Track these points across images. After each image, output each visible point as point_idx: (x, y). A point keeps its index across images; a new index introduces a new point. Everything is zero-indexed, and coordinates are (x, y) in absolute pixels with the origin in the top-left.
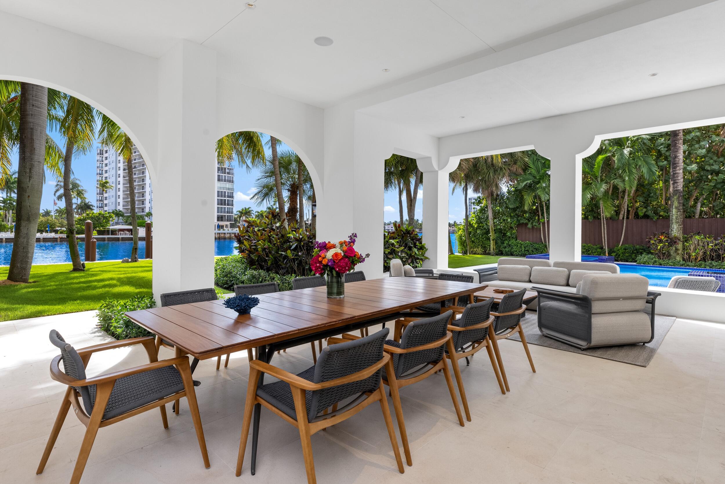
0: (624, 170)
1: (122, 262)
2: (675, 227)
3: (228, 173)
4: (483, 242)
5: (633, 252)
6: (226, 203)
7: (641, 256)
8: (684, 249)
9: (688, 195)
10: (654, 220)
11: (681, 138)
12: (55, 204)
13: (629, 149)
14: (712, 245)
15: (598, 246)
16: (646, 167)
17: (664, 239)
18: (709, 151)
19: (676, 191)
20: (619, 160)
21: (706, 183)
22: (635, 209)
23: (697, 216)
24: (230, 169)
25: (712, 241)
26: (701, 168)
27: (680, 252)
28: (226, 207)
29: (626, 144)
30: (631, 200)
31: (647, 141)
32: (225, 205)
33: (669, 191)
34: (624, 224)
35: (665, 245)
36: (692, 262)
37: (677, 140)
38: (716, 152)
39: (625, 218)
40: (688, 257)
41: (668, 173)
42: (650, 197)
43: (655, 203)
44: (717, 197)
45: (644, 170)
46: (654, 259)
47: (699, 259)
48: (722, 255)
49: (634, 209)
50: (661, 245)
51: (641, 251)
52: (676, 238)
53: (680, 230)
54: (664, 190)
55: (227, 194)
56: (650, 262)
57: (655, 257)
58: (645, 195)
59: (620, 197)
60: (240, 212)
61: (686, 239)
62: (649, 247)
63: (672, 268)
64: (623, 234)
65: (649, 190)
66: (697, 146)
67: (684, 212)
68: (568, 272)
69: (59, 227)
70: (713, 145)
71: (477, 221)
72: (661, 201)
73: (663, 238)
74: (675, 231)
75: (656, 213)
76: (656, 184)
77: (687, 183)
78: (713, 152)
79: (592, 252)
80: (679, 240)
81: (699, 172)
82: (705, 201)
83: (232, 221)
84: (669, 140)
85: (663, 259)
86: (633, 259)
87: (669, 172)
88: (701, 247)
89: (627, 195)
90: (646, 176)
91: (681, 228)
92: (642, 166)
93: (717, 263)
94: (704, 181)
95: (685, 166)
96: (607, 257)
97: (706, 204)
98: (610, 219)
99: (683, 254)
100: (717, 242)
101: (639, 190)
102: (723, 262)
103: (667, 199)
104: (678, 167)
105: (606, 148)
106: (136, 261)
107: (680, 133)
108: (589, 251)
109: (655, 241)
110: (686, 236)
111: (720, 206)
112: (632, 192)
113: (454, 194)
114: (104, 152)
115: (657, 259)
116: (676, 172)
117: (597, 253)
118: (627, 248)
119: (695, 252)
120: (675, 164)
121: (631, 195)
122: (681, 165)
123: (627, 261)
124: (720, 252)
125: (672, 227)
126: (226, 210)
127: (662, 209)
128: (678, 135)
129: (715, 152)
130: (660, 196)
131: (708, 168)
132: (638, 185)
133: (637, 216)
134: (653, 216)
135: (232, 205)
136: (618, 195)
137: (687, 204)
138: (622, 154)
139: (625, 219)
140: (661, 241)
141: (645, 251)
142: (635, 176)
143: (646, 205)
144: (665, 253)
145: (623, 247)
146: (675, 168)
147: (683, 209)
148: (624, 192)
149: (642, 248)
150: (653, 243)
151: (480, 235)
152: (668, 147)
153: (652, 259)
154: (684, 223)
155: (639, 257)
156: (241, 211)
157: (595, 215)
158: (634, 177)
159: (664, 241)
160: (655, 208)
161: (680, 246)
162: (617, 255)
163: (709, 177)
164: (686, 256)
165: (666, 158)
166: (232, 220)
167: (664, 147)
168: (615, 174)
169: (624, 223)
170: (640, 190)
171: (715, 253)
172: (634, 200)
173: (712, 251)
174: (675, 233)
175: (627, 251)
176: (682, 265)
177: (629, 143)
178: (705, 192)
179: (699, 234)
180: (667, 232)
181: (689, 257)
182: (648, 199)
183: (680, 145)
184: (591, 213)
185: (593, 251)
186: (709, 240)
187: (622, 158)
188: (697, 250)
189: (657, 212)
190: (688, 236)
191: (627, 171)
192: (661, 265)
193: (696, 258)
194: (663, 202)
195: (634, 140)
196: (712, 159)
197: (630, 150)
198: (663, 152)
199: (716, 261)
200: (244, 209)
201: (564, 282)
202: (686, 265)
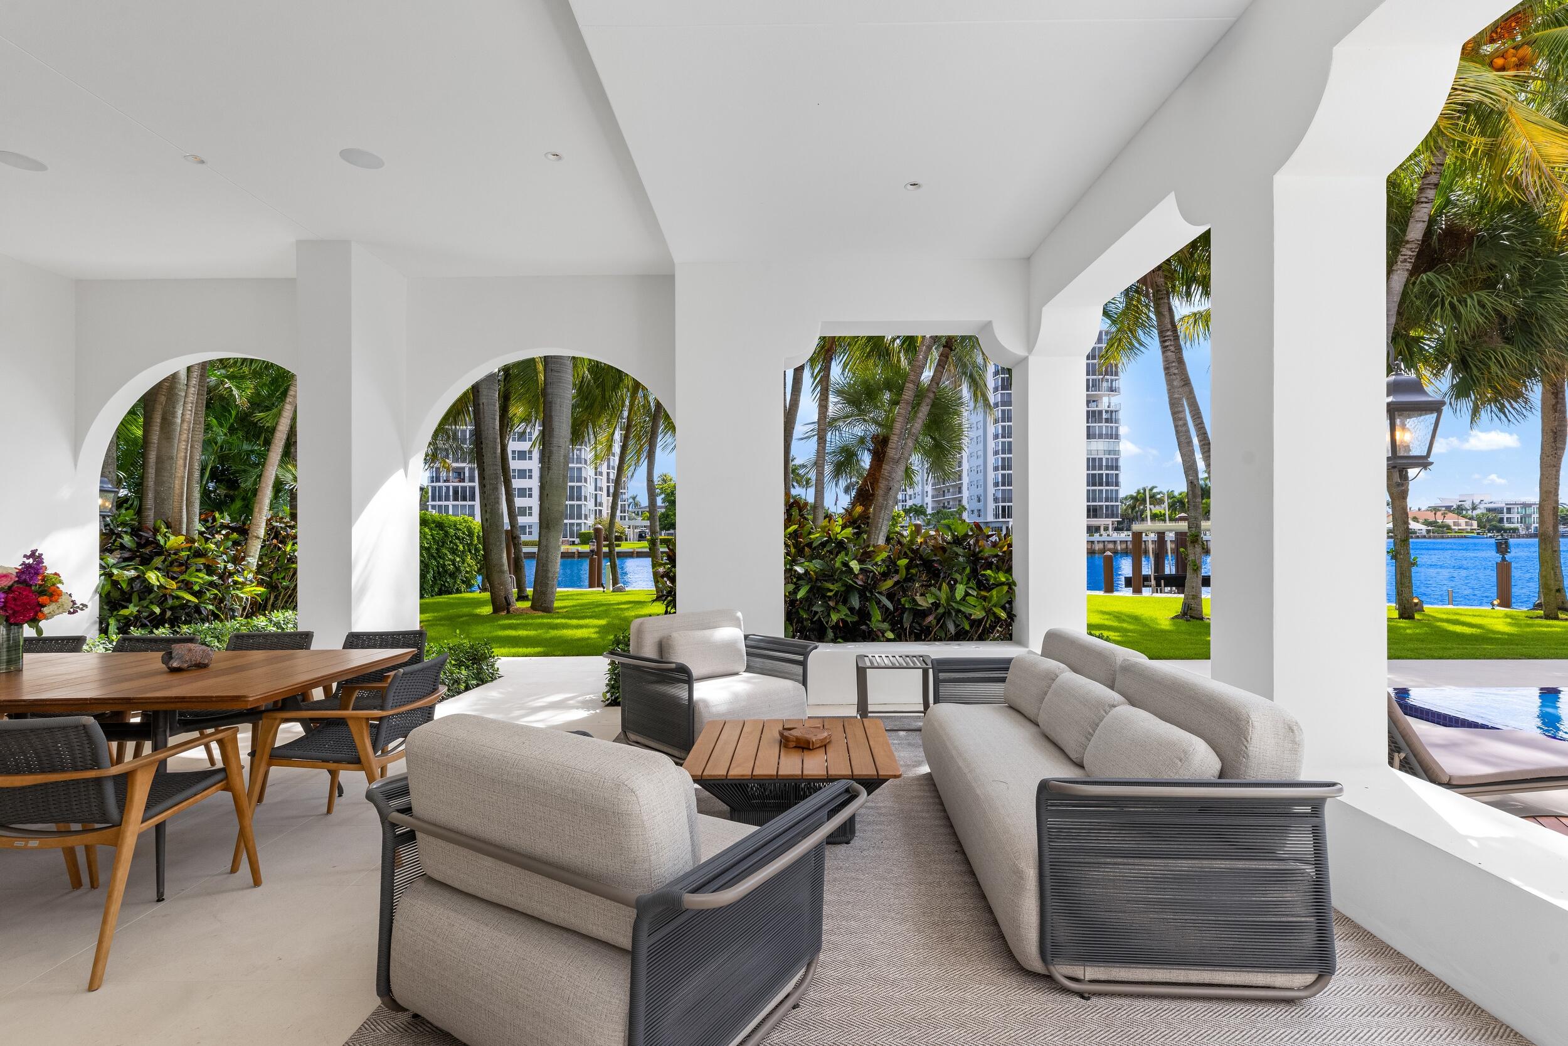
3: (1107, 421)
6: (1104, 480)
24: (1112, 412)
28: (1104, 488)
32: (1101, 485)
55: (1104, 464)
60: (1132, 497)
83: (1117, 517)
126: (1104, 496)
135: (1117, 484)
156: (1135, 494)
166: (1117, 514)
200: (1142, 491)
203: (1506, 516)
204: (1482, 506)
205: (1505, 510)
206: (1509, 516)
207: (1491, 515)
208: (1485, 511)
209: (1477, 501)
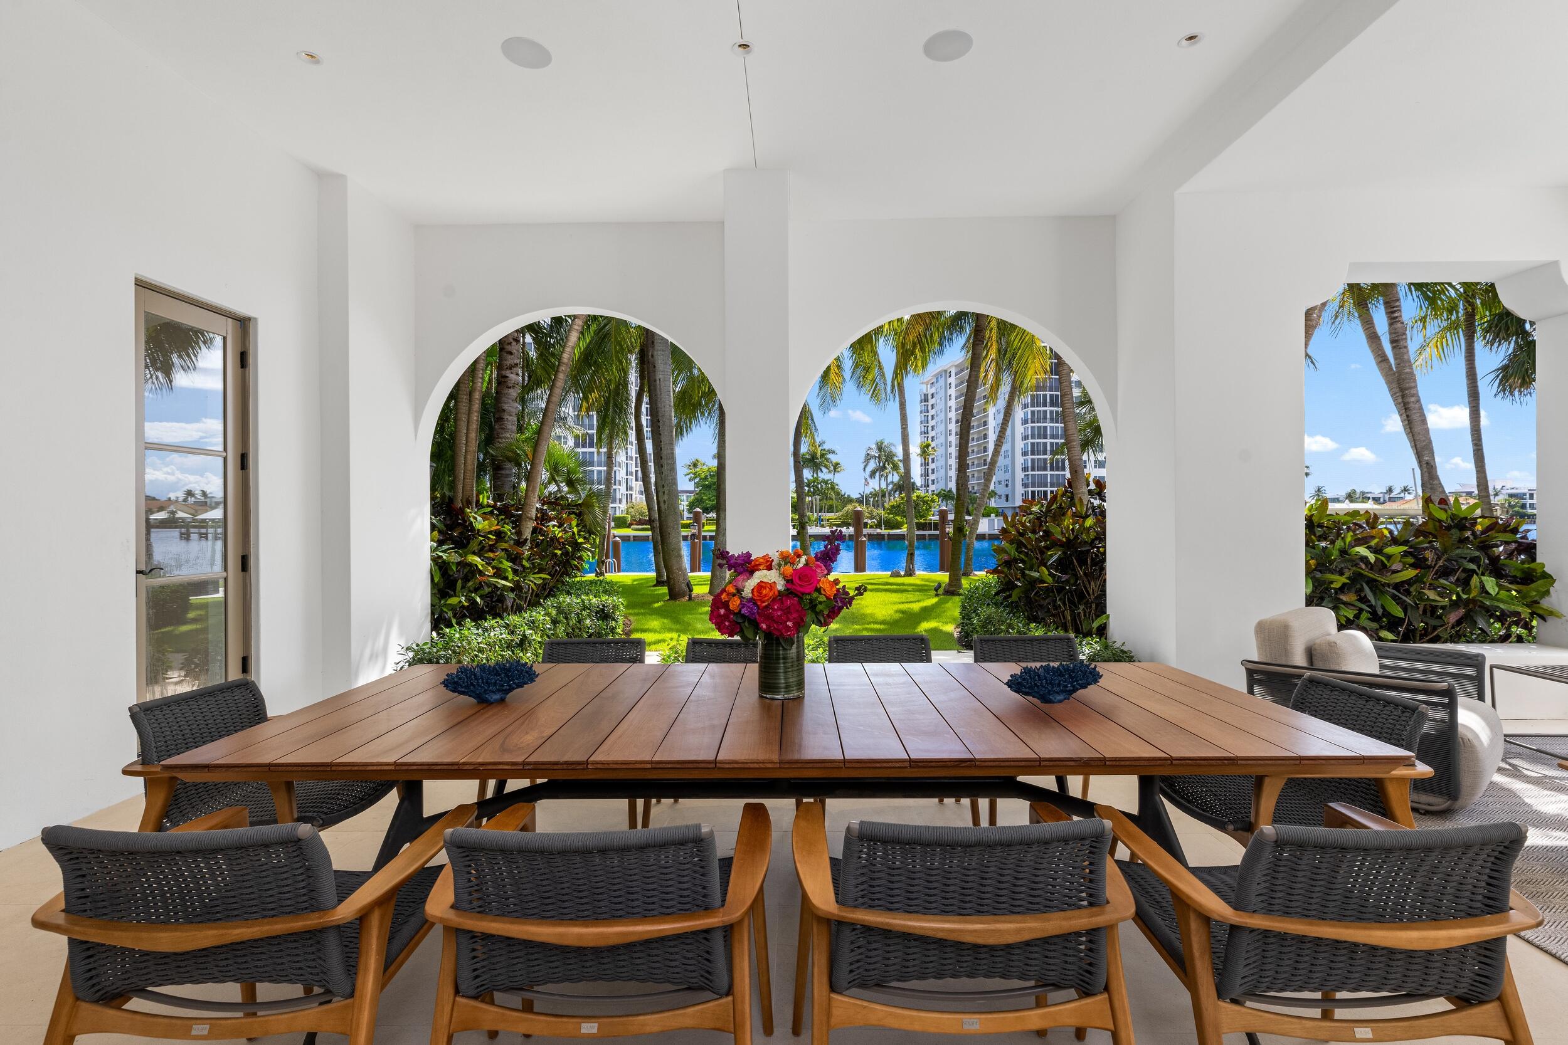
1: (891, 576)
12: (867, 483)
69: (867, 518)
106: (911, 575)
114: (930, 397)
203: (1529, 502)
204: (1504, 492)
205: (1528, 496)
206: (1531, 501)
207: (1513, 501)
208: (1507, 497)
209: (1498, 487)
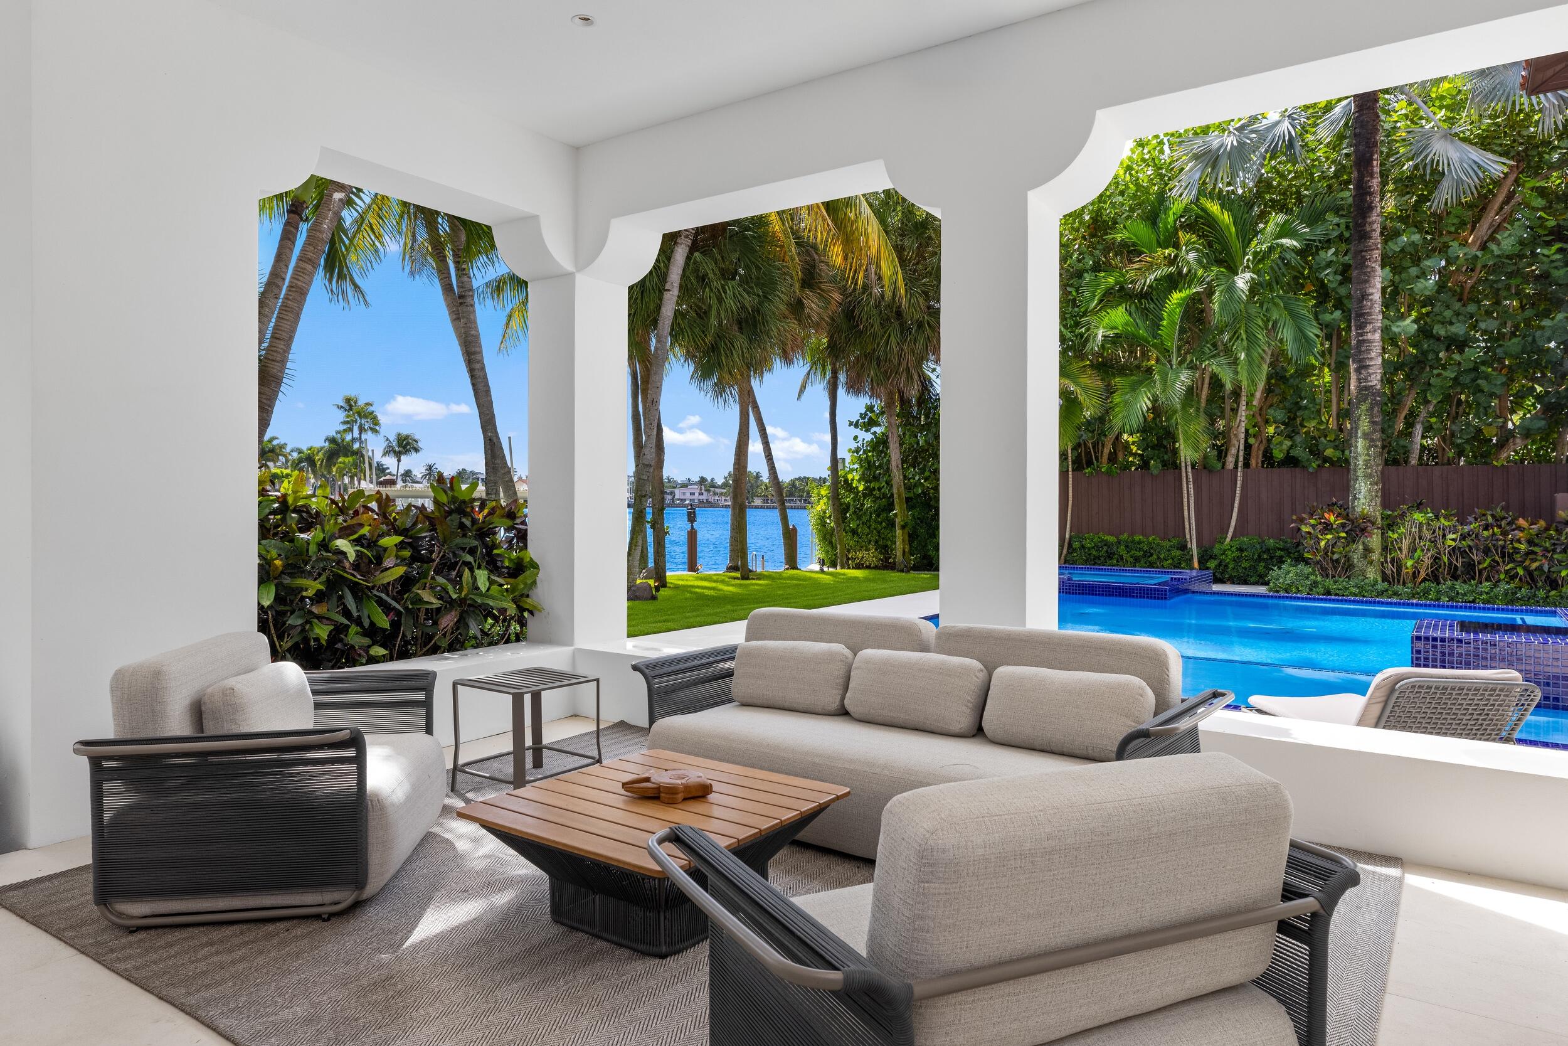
0: (1235, 333)
2: (1364, 490)
4: (879, 532)
5: (1259, 556)
7: (1280, 568)
8: (1385, 549)
9: (1392, 403)
10: (1311, 470)
11: (1376, 244)
13: (1248, 275)
14: (1454, 536)
15: (1175, 541)
16: (1290, 323)
17: (1335, 521)
18: (1441, 286)
19: (1365, 391)
20: (1223, 305)
21: (1435, 372)
22: (1264, 442)
23: (1414, 461)
25: (1455, 526)
26: (1425, 332)
27: (1375, 556)
29: (1242, 263)
30: (1253, 416)
31: (1294, 255)
33: (1346, 392)
34: (1239, 482)
35: (1339, 538)
36: (1404, 584)
37: (1366, 251)
38: (1458, 290)
39: (1240, 464)
40: (1395, 570)
41: (1343, 343)
42: (1300, 408)
43: (1313, 423)
44: (1461, 410)
45: (1287, 334)
46: (1312, 577)
47: (1423, 575)
48: (1479, 563)
49: (1261, 442)
50: (1329, 536)
51: (1278, 553)
52: (1366, 518)
53: (1376, 496)
54: (1334, 391)
56: (1302, 586)
57: (1314, 571)
58: (1287, 404)
59: (1228, 408)
61: (1389, 521)
62: (1298, 544)
63: (1358, 602)
64: (1236, 510)
65: (1298, 391)
66: (1414, 271)
67: (1383, 447)
68: (982, 675)
70: (1450, 271)
71: (863, 474)
72: (1328, 421)
73: (1332, 518)
74: (1362, 501)
75: (1315, 452)
76: (1314, 375)
77: (1390, 369)
78: (1450, 289)
79: (1159, 558)
80: (1373, 524)
81: (1419, 342)
82: (1433, 420)
84: (1345, 254)
85: (1333, 576)
86: (1261, 576)
87: (1347, 341)
88: (1428, 543)
89: (1244, 403)
90: (1290, 348)
91: (1377, 492)
92: (1280, 324)
93: (1466, 587)
94: (1430, 366)
95: (1387, 322)
96: (1194, 573)
97: (1435, 427)
98: (1202, 468)
99: (1382, 563)
100: (1466, 529)
101: (1273, 391)
102: (1481, 583)
103: (1344, 414)
104: (1370, 323)
105: (1189, 271)
107: (1375, 230)
108: (1152, 555)
109: (1313, 526)
110: (1390, 513)
111: (1468, 433)
112: (1258, 395)
113: (803, 397)
115: (1319, 578)
116: (1365, 338)
117: (1170, 561)
118: (1245, 547)
119: (1412, 558)
120: (1362, 315)
121: (1254, 403)
122: (1377, 318)
123: (1245, 582)
124: (1475, 557)
125: (1355, 489)
127: (1330, 441)
128: (1370, 238)
129: (1455, 291)
130: (1325, 407)
131: (1440, 330)
132: (1269, 377)
133: (1268, 457)
134: (1308, 460)
136: (1224, 403)
137: (1389, 426)
138: (1231, 289)
139: (1239, 469)
140: (1327, 527)
141: (1290, 553)
142: (1263, 350)
143: (1290, 429)
144: (1337, 561)
145: (1236, 544)
146: (1361, 326)
147: (1383, 440)
148: (1236, 393)
149: (1281, 545)
150: (1309, 533)
151: (871, 514)
152: (1345, 272)
153: (1307, 578)
154: (1384, 478)
155: (1275, 572)
157: (1166, 457)
158: (1260, 351)
159: (1335, 526)
160: (1314, 438)
161: (1375, 540)
162: (1220, 565)
163: (1441, 355)
164: (1390, 569)
165: (1339, 305)
167: (1335, 273)
168: (1215, 345)
169: (1239, 478)
170: (1277, 391)
171: (1460, 560)
172: (1261, 418)
173: (1454, 552)
174: (1364, 504)
175: (1245, 553)
176: (1381, 593)
177: (1248, 260)
178: (1432, 395)
179: (1419, 507)
180: (1341, 502)
181: (1397, 570)
182: (1295, 414)
183: (1373, 265)
184: (1157, 452)
185: (1162, 556)
186: (1446, 524)
187: (1231, 298)
188: (1418, 551)
189: (1318, 449)
190: (1396, 513)
191: (1244, 336)
192: (1328, 593)
193: (1414, 572)
194: (1332, 424)
195: (1261, 250)
196: (1448, 307)
197: (1252, 278)
198: (1331, 286)
199: (1465, 582)
201: (963, 720)
202: (1390, 592)
